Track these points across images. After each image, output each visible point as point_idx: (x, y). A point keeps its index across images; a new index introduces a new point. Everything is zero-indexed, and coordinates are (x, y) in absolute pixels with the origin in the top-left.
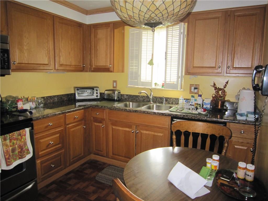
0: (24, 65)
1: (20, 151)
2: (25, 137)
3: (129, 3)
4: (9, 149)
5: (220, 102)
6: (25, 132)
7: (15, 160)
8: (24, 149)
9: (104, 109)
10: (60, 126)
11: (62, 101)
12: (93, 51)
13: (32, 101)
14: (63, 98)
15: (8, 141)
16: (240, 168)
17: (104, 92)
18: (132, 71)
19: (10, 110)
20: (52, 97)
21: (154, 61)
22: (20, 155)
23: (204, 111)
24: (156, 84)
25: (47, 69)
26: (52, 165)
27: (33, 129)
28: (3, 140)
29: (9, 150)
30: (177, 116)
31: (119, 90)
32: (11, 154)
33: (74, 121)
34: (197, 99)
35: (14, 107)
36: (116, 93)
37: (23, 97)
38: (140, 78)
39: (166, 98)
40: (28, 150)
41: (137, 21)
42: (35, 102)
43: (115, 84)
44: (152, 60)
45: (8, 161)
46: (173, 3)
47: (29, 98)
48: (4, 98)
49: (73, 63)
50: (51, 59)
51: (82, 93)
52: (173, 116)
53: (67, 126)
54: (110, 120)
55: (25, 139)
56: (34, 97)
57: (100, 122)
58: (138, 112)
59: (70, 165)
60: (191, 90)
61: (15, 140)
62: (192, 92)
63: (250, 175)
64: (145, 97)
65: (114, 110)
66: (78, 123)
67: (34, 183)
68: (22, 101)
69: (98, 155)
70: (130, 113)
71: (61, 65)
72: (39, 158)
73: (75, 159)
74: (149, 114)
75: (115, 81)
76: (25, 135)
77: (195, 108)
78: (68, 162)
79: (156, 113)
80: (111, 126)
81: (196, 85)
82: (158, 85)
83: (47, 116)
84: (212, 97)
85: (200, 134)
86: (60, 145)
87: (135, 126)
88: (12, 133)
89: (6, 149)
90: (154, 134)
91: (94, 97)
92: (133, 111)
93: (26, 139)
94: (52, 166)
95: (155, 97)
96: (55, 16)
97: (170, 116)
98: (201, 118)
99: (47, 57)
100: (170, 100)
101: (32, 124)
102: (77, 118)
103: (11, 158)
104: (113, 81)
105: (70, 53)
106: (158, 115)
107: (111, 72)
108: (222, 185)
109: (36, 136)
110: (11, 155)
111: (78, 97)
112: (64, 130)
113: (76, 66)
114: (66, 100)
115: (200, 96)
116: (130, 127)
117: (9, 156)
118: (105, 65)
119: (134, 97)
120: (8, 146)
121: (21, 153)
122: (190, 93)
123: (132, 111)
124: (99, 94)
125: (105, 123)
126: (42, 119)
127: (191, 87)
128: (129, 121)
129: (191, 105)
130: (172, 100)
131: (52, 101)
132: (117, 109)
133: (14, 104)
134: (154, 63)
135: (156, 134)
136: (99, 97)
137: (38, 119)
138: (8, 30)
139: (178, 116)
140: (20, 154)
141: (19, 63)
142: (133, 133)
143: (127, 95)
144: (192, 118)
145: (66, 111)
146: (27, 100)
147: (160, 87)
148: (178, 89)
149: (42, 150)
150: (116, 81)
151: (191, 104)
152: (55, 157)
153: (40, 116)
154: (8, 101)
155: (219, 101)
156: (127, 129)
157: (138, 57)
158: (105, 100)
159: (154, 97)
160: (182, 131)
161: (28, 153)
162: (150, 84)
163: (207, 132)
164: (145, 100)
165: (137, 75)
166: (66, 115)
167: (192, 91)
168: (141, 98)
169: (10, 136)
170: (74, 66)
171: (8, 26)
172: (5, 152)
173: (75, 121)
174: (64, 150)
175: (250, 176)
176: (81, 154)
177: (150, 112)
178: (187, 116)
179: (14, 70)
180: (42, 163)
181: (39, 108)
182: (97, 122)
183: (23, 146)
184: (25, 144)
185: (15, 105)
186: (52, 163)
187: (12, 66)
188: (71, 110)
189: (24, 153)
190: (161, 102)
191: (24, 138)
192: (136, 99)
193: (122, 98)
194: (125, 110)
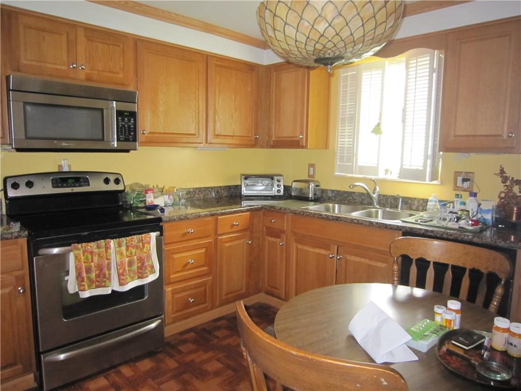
0: (158, 135)
1: (139, 266)
2: (149, 246)
3: (279, 31)
4: (125, 260)
5: (515, 209)
6: (149, 237)
7: (133, 279)
8: (147, 264)
9: (285, 213)
10: (207, 237)
11: (218, 197)
12: (274, 111)
13: (169, 192)
14: (221, 192)
15: (124, 248)
16: (498, 329)
17: (291, 185)
18: (343, 146)
19: (134, 205)
20: (203, 189)
21: (383, 127)
22: (140, 273)
23: (472, 225)
24: (387, 171)
25: (194, 141)
26: (190, 299)
27: (161, 235)
28: (116, 246)
29: (124, 262)
30: (412, 231)
31: (318, 181)
32: (127, 268)
33: (232, 230)
34: (467, 202)
35: (141, 201)
36: (311, 186)
37: (155, 187)
38: (357, 160)
39: (403, 198)
40: (152, 267)
41: (298, 57)
42: (173, 195)
43: (312, 169)
44: (379, 125)
45: (122, 277)
46: (347, 24)
47: (166, 188)
48: (128, 185)
49: (238, 133)
50: (201, 126)
51: (253, 185)
52: (406, 230)
53: (219, 238)
54: (294, 233)
55: (148, 249)
56: (174, 187)
57: (278, 236)
59: (221, 305)
60: (456, 183)
61: (133, 247)
62: (458, 187)
63: (514, 344)
64: (364, 196)
65: (300, 215)
66: (240, 234)
67: (160, 321)
68: (153, 193)
69: (272, 295)
70: (328, 222)
71: (217, 135)
72: (169, 284)
73: (230, 296)
74: (360, 224)
75: (312, 166)
76: (149, 243)
77: (455, 219)
78: (218, 299)
79: (374, 224)
80: (295, 243)
81: (466, 173)
82: (391, 172)
83: (186, 217)
84: (499, 196)
85: (450, 266)
86: (206, 268)
87: (336, 247)
88: (130, 237)
89: (121, 259)
90: (369, 263)
91: (274, 191)
93: (150, 250)
94: (190, 301)
95: (384, 196)
96: (210, 55)
97: (400, 230)
98: (462, 237)
99: (195, 123)
100: (414, 202)
101: (162, 226)
102: (237, 225)
103: (126, 275)
104: (309, 164)
105: (232, 115)
106: (376, 227)
107: (303, 147)
108: (450, 353)
109: (168, 247)
110: (127, 271)
111: (245, 192)
112: (213, 243)
113: (244, 138)
114: (225, 197)
115: (475, 195)
116: (327, 247)
117: (123, 271)
118: (291, 135)
119: (345, 195)
120: (124, 255)
121: (141, 269)
122: (455, 190)
123: (331, 218)
124: (282, 187)
125: (285, 238)
126: (178, 220)
127: (457, 177)
128: (326, 238)
129: (451, 212)
130: (416, 202)
131: (202, 195)
132: (305, 214)
133: (142, 196)
134: (382, 131)
135: (373, 263)
136: (282, 193)
137: (171, 220)
138: (137, 83)
139: (415, 230)
140: (140, 271)
141: (150, 133)
142: (332, 259)
143: (333, 191)
144: (442, 235)
145: (218, 212)
146: (162, 192)
147: (394, 176)
148: (425, 181)
149: (176, 271)
150: (313, 164)
151: (451, 210)
152: (197, 286)
153: (174, 216)
154: (134, 191)
155: (513, 206)
156: (323, 252)
157: (353, 119)
158: (292, 199)
159: (381, 197)
160: (411, 257)
161: (153, 272)
162: (375, 170)
163: (463, 264)
164: (366, 202)
165: (351, 154)
166: (217, 218)
167: (458, 185)
168: (357, 198)
169: (127, 242)
170: (239, 138)
171: (137, 77)
172: (119, 263)
173: (234, 229)
174: (211, 278)
175: (515, 346)
176: (241, 289)
177: (362, 220)
178: (432, 231)
179: (144, 144)
180: (174, 292)
181: (179, 205)
182: (271, 236)
183: (145, 259)
184: (149, 257)
185: (143, 198)
186: (190, 296)
187: (140, 137)
188: (226, 211)
189: (145, 270)
190: (396, 205)
191: (147, 247)
192: (348, 199)
193: (324, 195)
194: (320, 217)
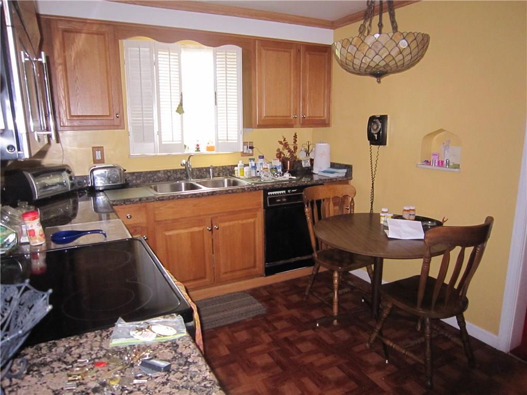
18: (140, 125)
38: (159, 137)
43: (98, 154)
54: (160, 221)
58: (216, 193)
62: (245, 153)
64: (170, 173)
75: (97, 149)
80: (162, 233)
81: (249, 142)
87: (210, 220)
92: (209, 195)
127: (244, 146)
130: (217, 169)
150: (101, 147)
168: (163, 175)
190: (201, 176)
